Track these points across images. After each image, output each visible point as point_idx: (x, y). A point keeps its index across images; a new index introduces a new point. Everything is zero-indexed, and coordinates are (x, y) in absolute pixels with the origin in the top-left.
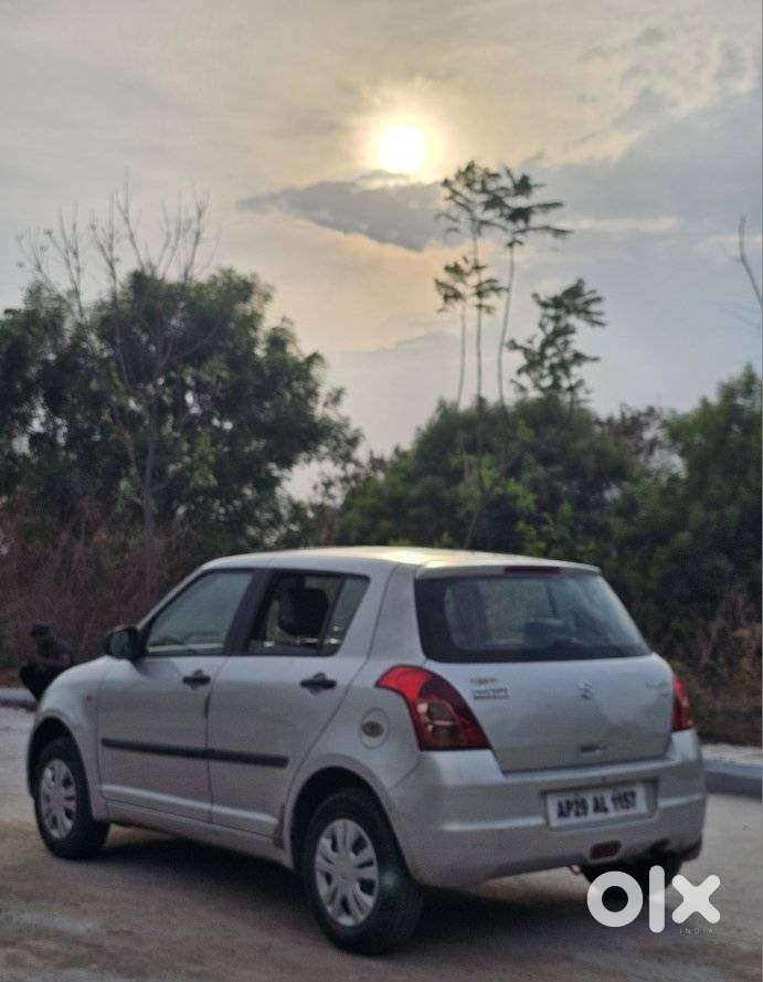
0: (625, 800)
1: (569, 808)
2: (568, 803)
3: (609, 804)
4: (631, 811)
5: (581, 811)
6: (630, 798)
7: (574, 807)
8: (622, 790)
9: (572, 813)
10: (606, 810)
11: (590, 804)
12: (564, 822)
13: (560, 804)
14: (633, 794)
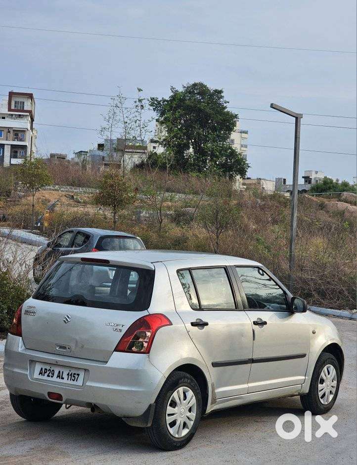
0: (73, 376)
1: (45, 372)
2: (46, 369)
3: (65, 376)
4: (75, 383)
5: (50, 375)
6: (76, 376)
7: (48, 372)
8: (73, 372)
9: (46, 375)
10: (63, 378)
11: (56, 374)
12: (41, 377)
13: (42, 369)
14: (78, 375)
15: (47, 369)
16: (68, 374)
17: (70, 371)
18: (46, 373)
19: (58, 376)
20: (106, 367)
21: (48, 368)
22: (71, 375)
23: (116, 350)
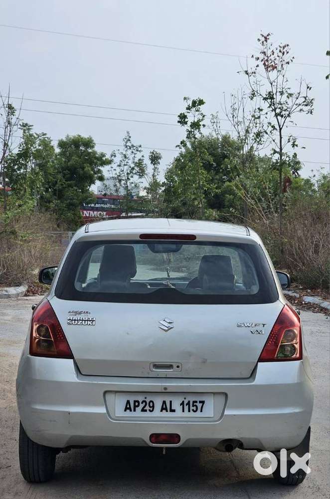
0: (194, 406)
1: (135, 407)
2: (136, 402)
3: (176, 405)
4: (198, 414)
6: (199, 405)
7: (142, 406)
8: (191, 399)
9: (139, 409)
10: (173, 411)
11: (158, 405)
12: (128, 413)
13: (128, 402)
14: (203, 402)
15: (138, 402)
16: (182, 404)
17: (185, 399)
18: (138, 406)
19: (164, 408)
20: (253, 385)
21: (140, 398)
22: (188, 404)
23: (261, 360)
